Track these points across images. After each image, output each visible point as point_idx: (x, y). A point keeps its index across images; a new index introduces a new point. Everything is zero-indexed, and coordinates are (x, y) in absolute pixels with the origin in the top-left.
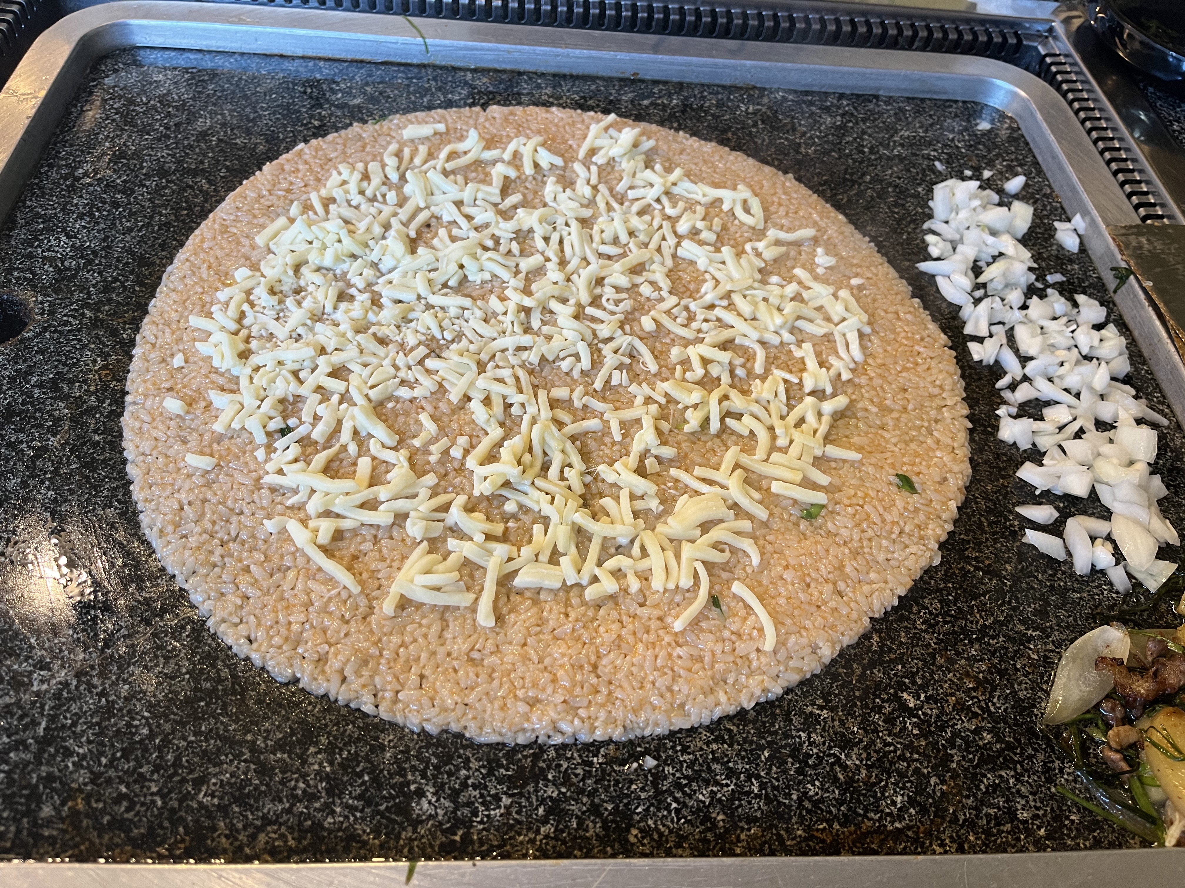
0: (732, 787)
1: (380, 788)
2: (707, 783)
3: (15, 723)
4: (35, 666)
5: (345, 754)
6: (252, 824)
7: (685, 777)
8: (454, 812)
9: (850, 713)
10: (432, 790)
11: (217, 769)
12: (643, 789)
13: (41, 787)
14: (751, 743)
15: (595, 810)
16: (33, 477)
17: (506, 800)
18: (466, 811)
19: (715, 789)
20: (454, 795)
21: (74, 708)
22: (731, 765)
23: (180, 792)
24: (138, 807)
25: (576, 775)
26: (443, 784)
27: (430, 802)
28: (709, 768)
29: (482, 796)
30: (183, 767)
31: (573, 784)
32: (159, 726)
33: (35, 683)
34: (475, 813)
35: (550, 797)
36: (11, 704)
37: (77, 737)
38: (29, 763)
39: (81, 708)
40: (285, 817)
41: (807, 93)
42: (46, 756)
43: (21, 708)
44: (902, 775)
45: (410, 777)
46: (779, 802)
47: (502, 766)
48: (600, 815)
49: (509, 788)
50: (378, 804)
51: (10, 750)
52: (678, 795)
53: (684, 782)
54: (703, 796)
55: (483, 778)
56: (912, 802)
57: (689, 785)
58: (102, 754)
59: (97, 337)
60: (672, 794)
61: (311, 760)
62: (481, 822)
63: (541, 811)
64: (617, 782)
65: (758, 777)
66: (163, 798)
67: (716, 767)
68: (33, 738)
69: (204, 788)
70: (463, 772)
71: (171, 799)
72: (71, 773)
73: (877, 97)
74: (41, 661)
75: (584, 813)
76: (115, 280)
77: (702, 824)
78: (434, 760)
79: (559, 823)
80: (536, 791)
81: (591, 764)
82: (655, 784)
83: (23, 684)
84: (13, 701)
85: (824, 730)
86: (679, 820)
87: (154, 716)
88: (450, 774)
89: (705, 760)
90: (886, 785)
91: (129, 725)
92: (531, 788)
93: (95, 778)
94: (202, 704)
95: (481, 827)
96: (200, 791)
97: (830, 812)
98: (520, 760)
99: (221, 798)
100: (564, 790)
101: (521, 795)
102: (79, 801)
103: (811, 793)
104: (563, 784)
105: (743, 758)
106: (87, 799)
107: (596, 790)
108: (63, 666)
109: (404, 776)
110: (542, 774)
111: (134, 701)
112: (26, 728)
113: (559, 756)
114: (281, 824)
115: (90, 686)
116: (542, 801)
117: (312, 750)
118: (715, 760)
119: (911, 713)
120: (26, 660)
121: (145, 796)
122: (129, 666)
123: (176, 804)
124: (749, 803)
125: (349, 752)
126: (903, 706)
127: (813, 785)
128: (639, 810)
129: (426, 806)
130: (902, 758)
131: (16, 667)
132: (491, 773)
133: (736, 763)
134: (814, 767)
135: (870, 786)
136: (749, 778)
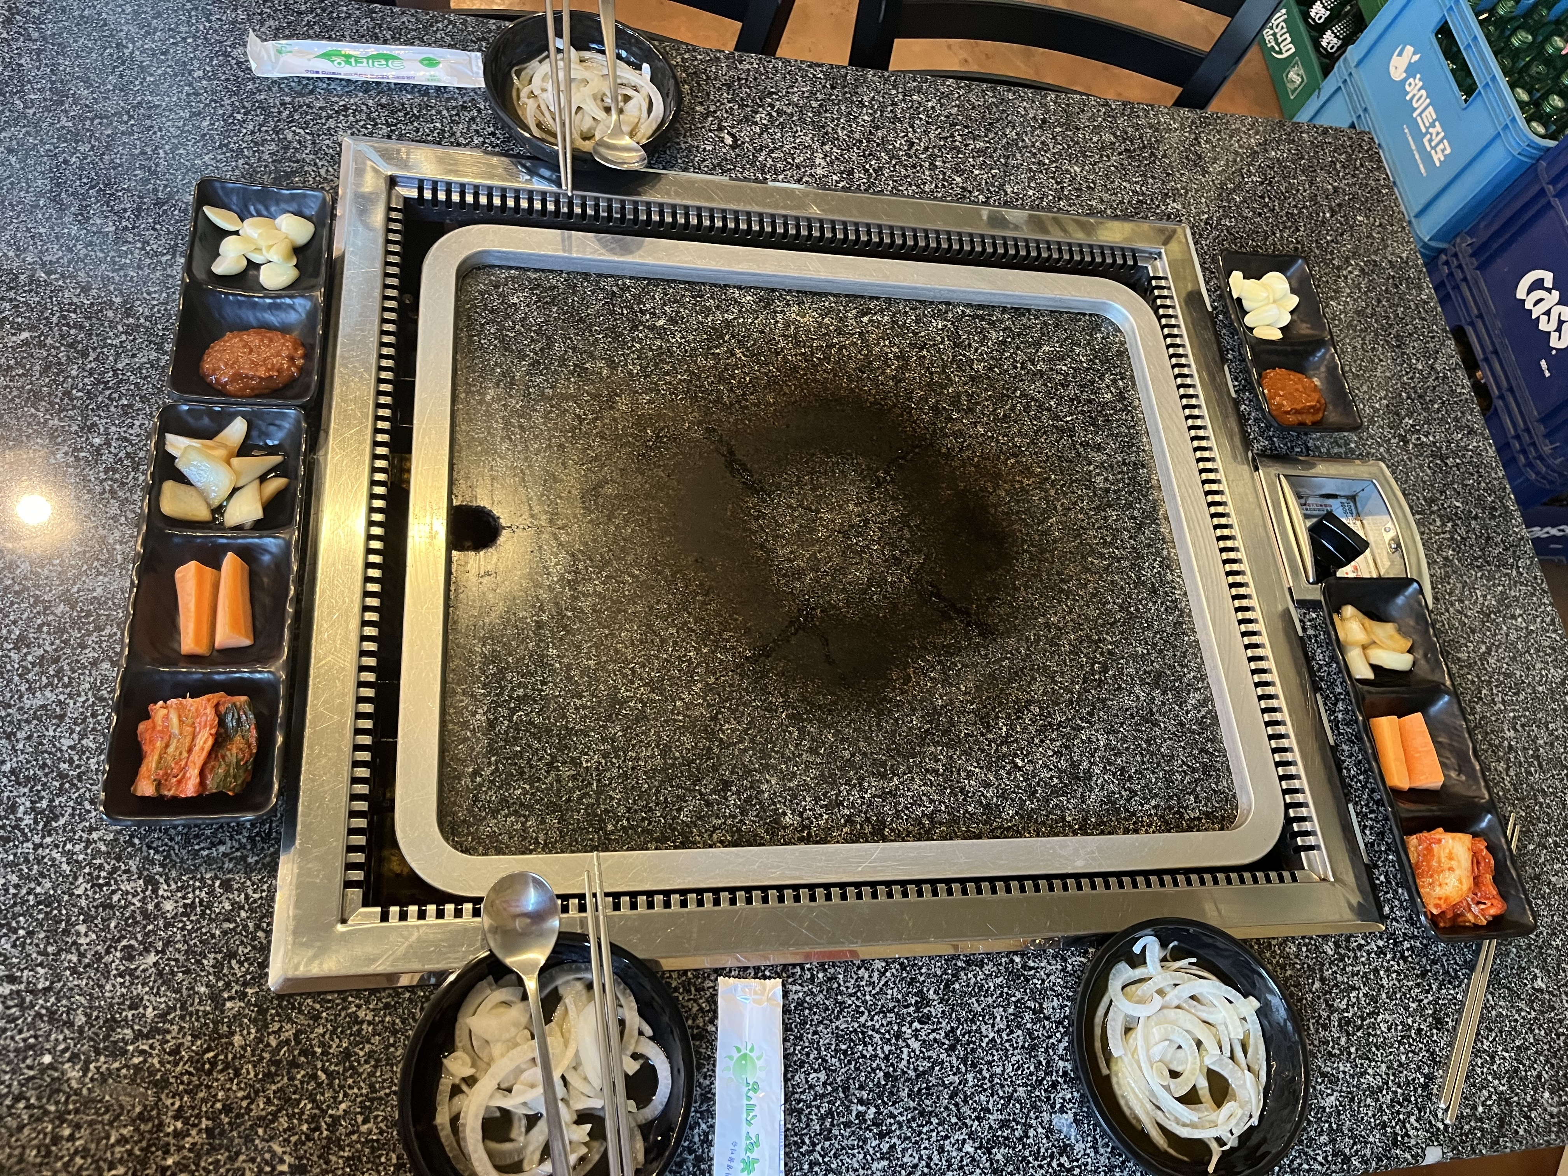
1: (765, 811)
4: (580, 754)
8: (802, 822)
9: (989, 770)
10: (790, 812)
11: (686, 804)
14: (941, 786)
15: (868, 820)
17: (825, 816)
18: (807, 822)
21: (608, 775)
23: (671, 815)
24: (653, 823)
27: (790, 818)
30: (669, 803)
32: (652, 783)
33: (584, 763)
34: (812, 823)
35: (846, 814)
39: (611, 775)
40: (723, 826)
42: (601, 800)
43: (581, 776)
44: (1013, 800)
45: (778, 806)
46: (954, 815)
48: (870, 822)
49: (826, 810)
50: (765, 819)
56: (1017, 813)
58: (628, 798)
61: (730, 798)
63: (842, 821)
65: (944, 803)
66: (664, 818)
68: (592, 791)
69: (682, 813)
71: (668, 819)
72: (616, 808)
73: (1029, 311)
75: (862, 821)
77: (918, 826)
79: (851, 827)
80: (839, 811)
83: (578, 763)
85: (976, 778)
87: (648, 777)
88: (797, 804)
90: (1005, 805)
91: (637, 783)
92: (836, 810)
97: (978, 819)
99: (691, 818)
100: (852, 810)
101: (832, 813)
102: (624, 821)
103: (970, 810)
104: (852, 807)
105: (937, 793)
107: (867, 810)
108: (595, 753)
109: (775, 806)
111: (636, 770)
112: (586, 786)
116: (842, 816)
117: (729, 793)
121: (655, 818)
122: (628, 751)
123: (671, 821)
124: (940, 815)
126: (1016, 766)
127: (971, 806)
128: (889, 819)
129: (788, 820)
130: (1014, 792)
133: (934, 796)
134: (971, 797)
135: (997, 806)
136: (940, 803)
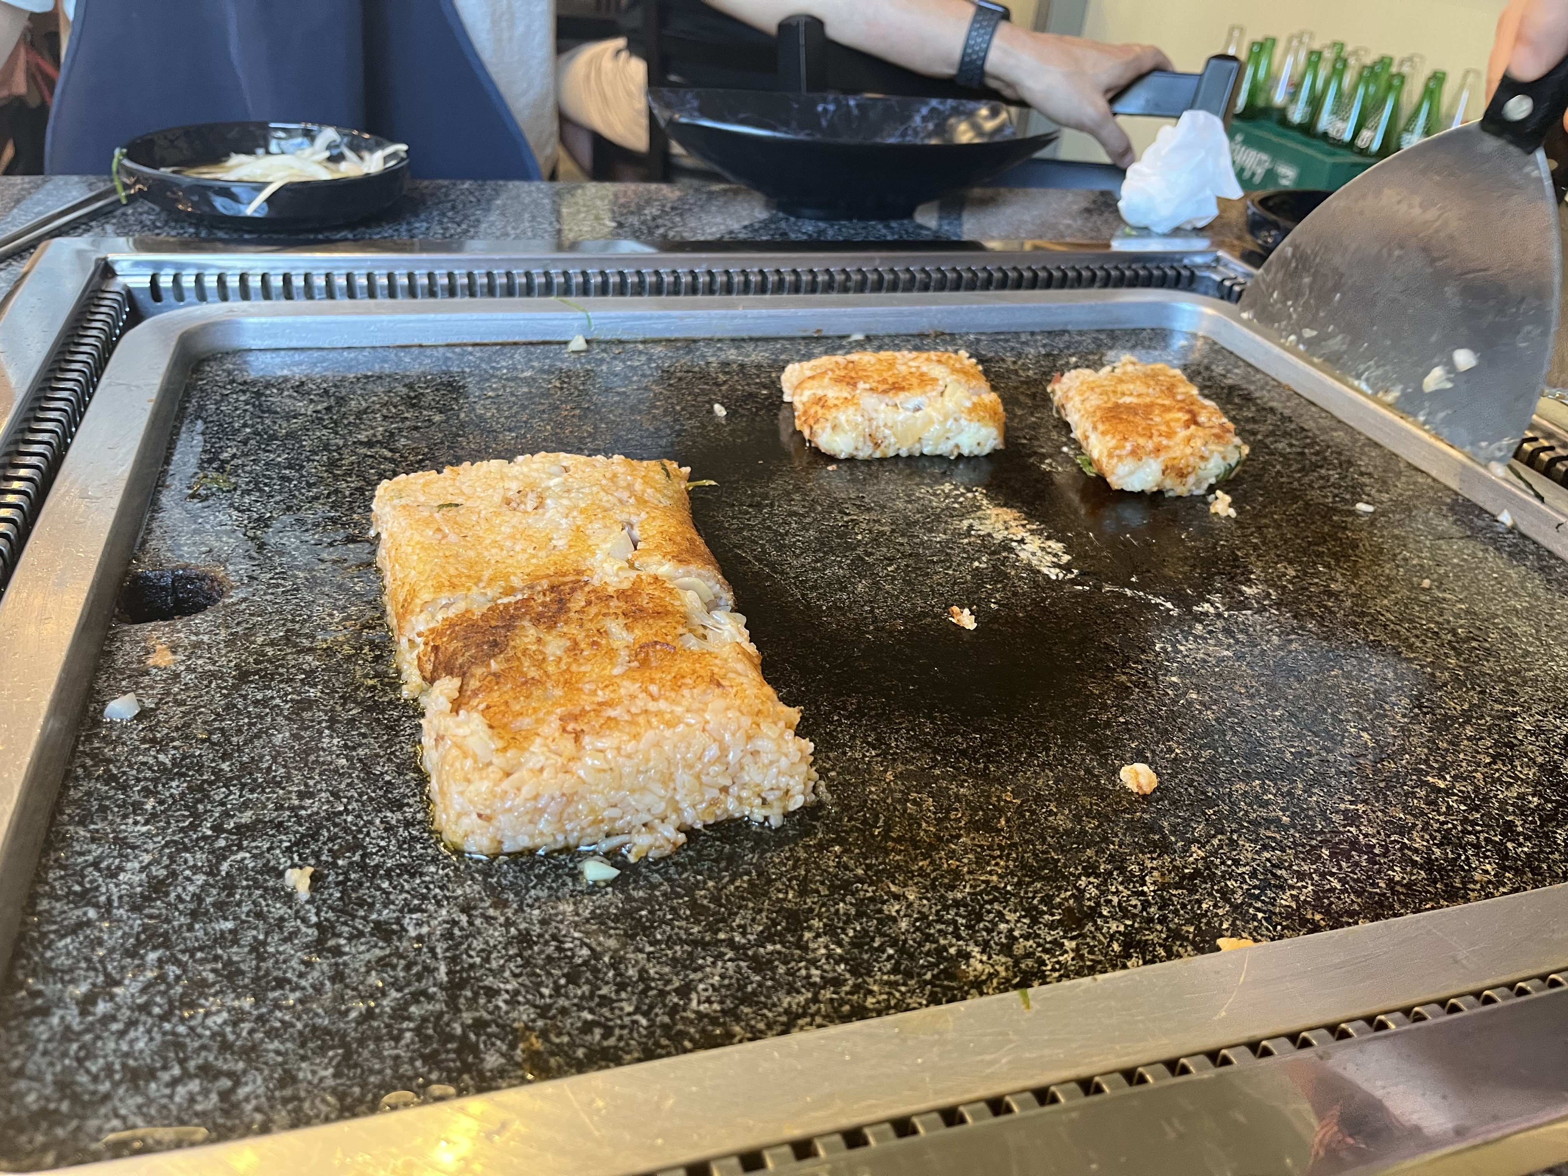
0: (1310, 888)
1: (912, 957)
2: (1282, 889)
3: (402, 974)
4: (401, 911)
5: (851, 933)
6: (775, 1022)
7: (1255, 887)
9: (1387, 803)
12: (1215, 906)
13: (472, 1037)
14: (1303, 845)
16: (303, 728)
19: (1294, 892)
20: (1007, 949)
22: (1295, 868)
25: (1135, 907)
26: (986, 942)
28: (1274, 875)
29: (1039, 945)
30: (654, 980)
31: (1136, 915)
36: (386, 956)
37: (496, 973)
38: (441, 1014)
41: (996, 333)
42: (462, 1000)
44: (1477, 846)
46: (1370, 893)
51: (407, 1003)
52: (1259, 905)
53: (1257, 892)
54: (1285, 900)
55: (1030, 927)
57: (1263, 894)
59: (323, 593)
60: (1250, 905)
62: (1054, 970)
64: (1184, 906)
65: (1332, 874)
67: (1282, 873)
68: (435, 985)
69: (694, 996)
70: (1003, 926)
73: (1069, 331)
74: (407, 905)
77: (1301, 925)
78: (961, 921)
81: (1143, 893)
82: (1225, 899)
83: (394, 932)
84: (387, 952)
85: (1369, 821)
86: (1274, 927)
88: (989, 931)
89: (1265, 868)
90: (1467, 858)
92: (1090, 926)
93: (543, 1011)
94: (644, 913)
95: (1057, 974)
96: (690, 1000)
99: (721, 1002)
100: (1129, 922)
104: (1125, 917)
105: (1304, 860)
106: (544, 1034)
109: (937, 942)
110: (1096, 912)
114: (813, 1016)
115: (487, 919)
117: (807, 935)
118: (1275, 866)
119: (1448, 792)
120: (385, 906)
125: (855, 929)
126: (1435, 788)
130: (1465, 832)
131: (374, 916)
132: (1035, 921)
134: (1384, 855)
135: (1452, 862)
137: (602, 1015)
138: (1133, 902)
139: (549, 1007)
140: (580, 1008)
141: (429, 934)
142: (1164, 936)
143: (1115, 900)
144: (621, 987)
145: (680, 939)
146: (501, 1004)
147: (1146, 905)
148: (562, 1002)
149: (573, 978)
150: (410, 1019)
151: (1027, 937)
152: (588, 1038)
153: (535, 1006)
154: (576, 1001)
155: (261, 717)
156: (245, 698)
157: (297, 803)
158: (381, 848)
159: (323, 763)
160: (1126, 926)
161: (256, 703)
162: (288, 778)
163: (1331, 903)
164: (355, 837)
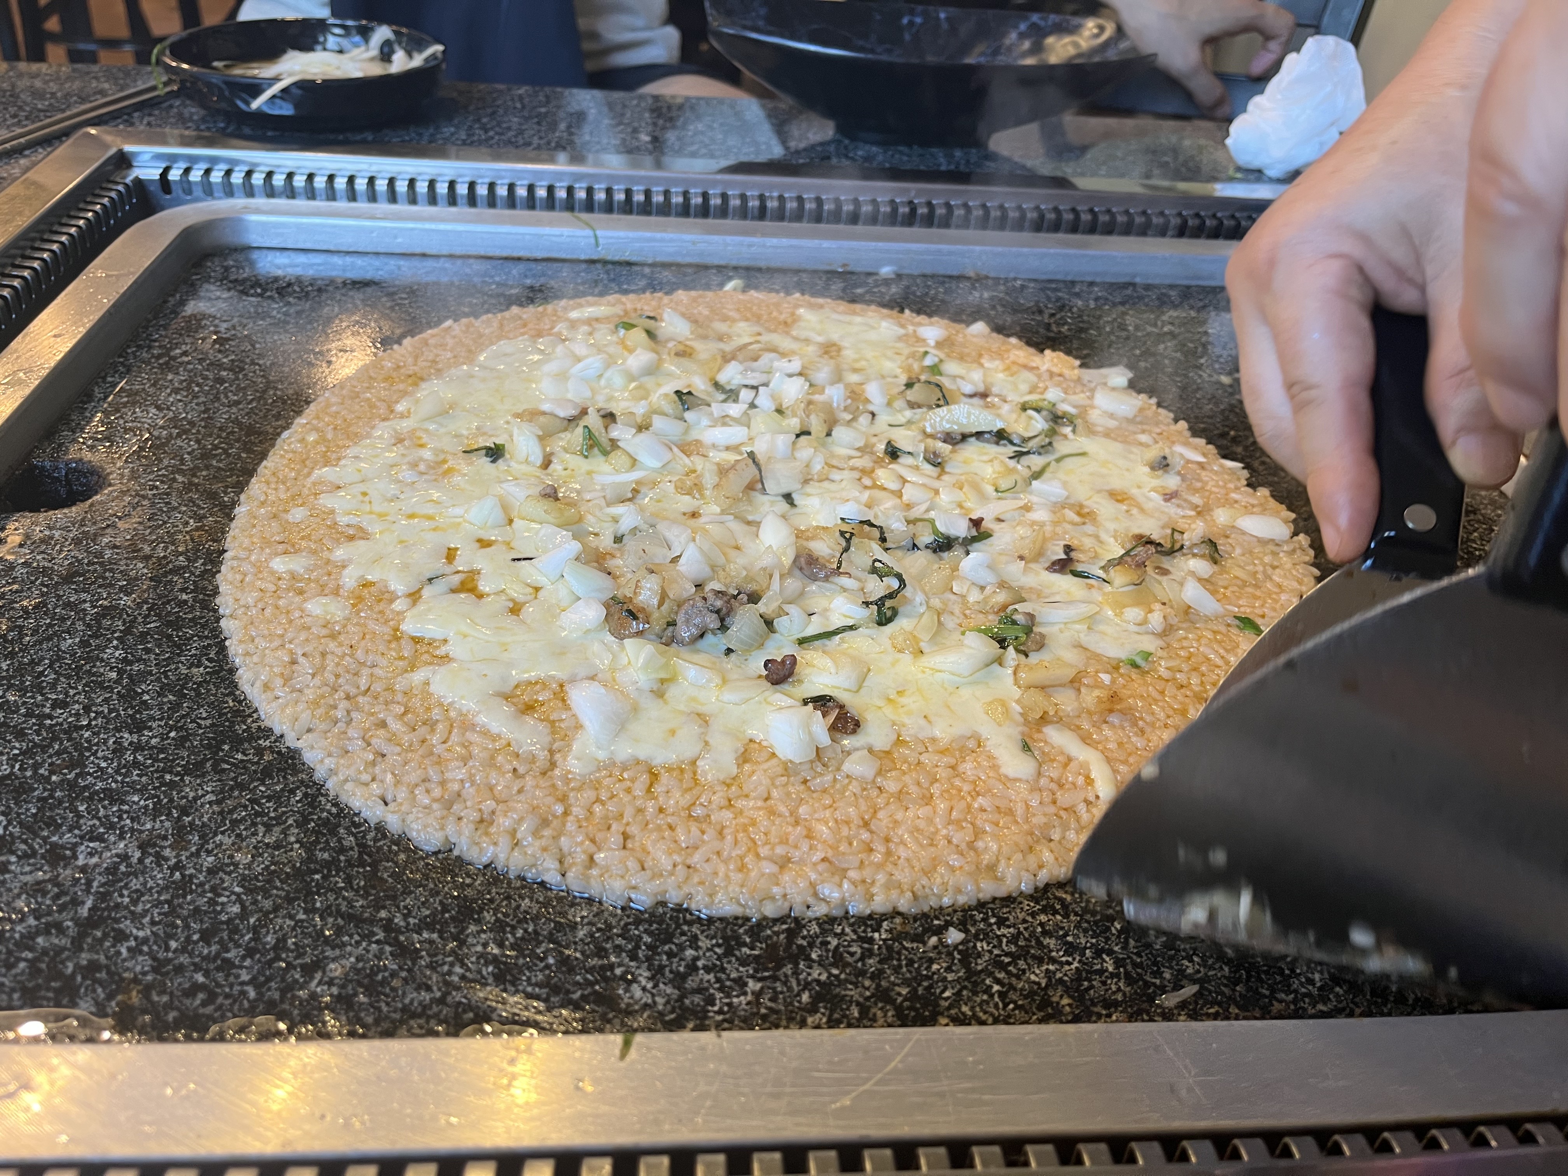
0: (1076, 964)
2: (1040, 961)
3: (48, 902)
4: (82, 837)
5: (520, 933)
6: (387, 1017)
7: (1007, 954)
8: (680, 999)
10: (647, 974)
11: (337, 952)
12: (949, 969)
13: (79, 978)
14: (1094, 913)
15: (883, 995)
16: (95, 636)
17: (753, 985)
18: (697, 999)
19: (1051, 967)
20: (679, 979)
21: (135, 884)
22: (1070, 939)
23: (283, 980)
24: (220, 1000)
25: (852, 954)
26: (661, 968)
27: (644, 989)
28: (1039, 943)
29: (718, 980)
30: (289, 950)
31: (848, 964)
32: (255, 902)
33: (81, 857)
34: (711, 1001)
35: (818, 981)
36: (44, 881)
37: (136, 918)
38: (63, 949)
39: (144, 884)
40: (435, 1009)
41: (1050, 281)
42: (89, 940)
43: (58, 885)
45: (613, 959)
46: (1146, 983)
47: (745, 944)
48: (892, 1001)
49: (756, 971)
50: (568, 992)
51: (38, 933)
52: (1001, 975)
53: (1007, 960)
54: (1037, 975)
55: (719, 959)
57: (1014, 962)
58: (170, 936)
59: (191, 500)
60: (991, 974)
61: (470, 940)
62: (720, 1012)
63: (805, 997)
64: (910, 962)
66: (258, 987)
67: (1051, 942)
68: (72, 919)
70: (690, 953)
71: (269, 989)
72: (124, 960)
73: (1134, 285)
74: (91, 832)
75: (867, 999)
76: (216, 447)
77: (1040, 1009)
78: (647, 939)
79: (832, 1011)
80: (796, 973)
81: (871, 941)
82: (965, 962)
83: (64, 858)
84: (47, 877)
86: (1006, 1006)
87: (249, 891)
88: (670, 955)
89: (1033, 934)
91: (212, 902)
92: (788, 969)
93: (158, 966)
94: (317, 877)
95: (719, 1018)
96: (312, 978)
97: (1222, 994)
98: (769, 937)
99: (342, 987)
100: (835, 972)
101: (775, 978)
102: (134, 993)
103: (1190, 971)
104: (835, 965)
106: (146, 991)
107: (881, 972)
108: (121, 837)
110: (803, 954)
111: (221, 874)
112: (62, 908)
113: (824, 932)
114: (429, 1018)
115: (159, 859)
116: (807, 986)
118: (1045, 933)
120: (70, 831)
121: (231, 986)
122: (216, 835)
123: (277, 996)
124: (1104, 983)
125: (526, 931)
127: (1191, 961)
128: (947, 994)
129: (638, 993)
131: (55, 839)
132: (729, 952)
133: (1076, 936)
136: (1098, 953)
137: (215, 980)
138: (853, 949)
139: (169, 961)
140: (197, 968)
141: (96, 865)
142: (868, 993)
143: (834, 942)
144: (250, 952)
145: (338, 911)
146: (124, 951)
147: (868, 953)
148: (184, 959)
149: (206, 937)
150: (31, 949)
151: (708, 969)
152: (188, 1002)
153: (154, 959)
154: (197, 960)
155: (63, 619)
156: (59, 597)
157: (47, 711)
158: (101, 769)
159: (94, 675)
160: (830, 975)
161: (68, 605)
162: (53, 685)
163: (1092, 987)
164: (81, 754)
